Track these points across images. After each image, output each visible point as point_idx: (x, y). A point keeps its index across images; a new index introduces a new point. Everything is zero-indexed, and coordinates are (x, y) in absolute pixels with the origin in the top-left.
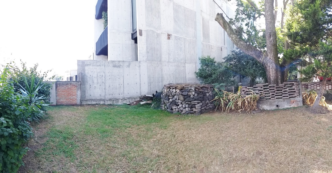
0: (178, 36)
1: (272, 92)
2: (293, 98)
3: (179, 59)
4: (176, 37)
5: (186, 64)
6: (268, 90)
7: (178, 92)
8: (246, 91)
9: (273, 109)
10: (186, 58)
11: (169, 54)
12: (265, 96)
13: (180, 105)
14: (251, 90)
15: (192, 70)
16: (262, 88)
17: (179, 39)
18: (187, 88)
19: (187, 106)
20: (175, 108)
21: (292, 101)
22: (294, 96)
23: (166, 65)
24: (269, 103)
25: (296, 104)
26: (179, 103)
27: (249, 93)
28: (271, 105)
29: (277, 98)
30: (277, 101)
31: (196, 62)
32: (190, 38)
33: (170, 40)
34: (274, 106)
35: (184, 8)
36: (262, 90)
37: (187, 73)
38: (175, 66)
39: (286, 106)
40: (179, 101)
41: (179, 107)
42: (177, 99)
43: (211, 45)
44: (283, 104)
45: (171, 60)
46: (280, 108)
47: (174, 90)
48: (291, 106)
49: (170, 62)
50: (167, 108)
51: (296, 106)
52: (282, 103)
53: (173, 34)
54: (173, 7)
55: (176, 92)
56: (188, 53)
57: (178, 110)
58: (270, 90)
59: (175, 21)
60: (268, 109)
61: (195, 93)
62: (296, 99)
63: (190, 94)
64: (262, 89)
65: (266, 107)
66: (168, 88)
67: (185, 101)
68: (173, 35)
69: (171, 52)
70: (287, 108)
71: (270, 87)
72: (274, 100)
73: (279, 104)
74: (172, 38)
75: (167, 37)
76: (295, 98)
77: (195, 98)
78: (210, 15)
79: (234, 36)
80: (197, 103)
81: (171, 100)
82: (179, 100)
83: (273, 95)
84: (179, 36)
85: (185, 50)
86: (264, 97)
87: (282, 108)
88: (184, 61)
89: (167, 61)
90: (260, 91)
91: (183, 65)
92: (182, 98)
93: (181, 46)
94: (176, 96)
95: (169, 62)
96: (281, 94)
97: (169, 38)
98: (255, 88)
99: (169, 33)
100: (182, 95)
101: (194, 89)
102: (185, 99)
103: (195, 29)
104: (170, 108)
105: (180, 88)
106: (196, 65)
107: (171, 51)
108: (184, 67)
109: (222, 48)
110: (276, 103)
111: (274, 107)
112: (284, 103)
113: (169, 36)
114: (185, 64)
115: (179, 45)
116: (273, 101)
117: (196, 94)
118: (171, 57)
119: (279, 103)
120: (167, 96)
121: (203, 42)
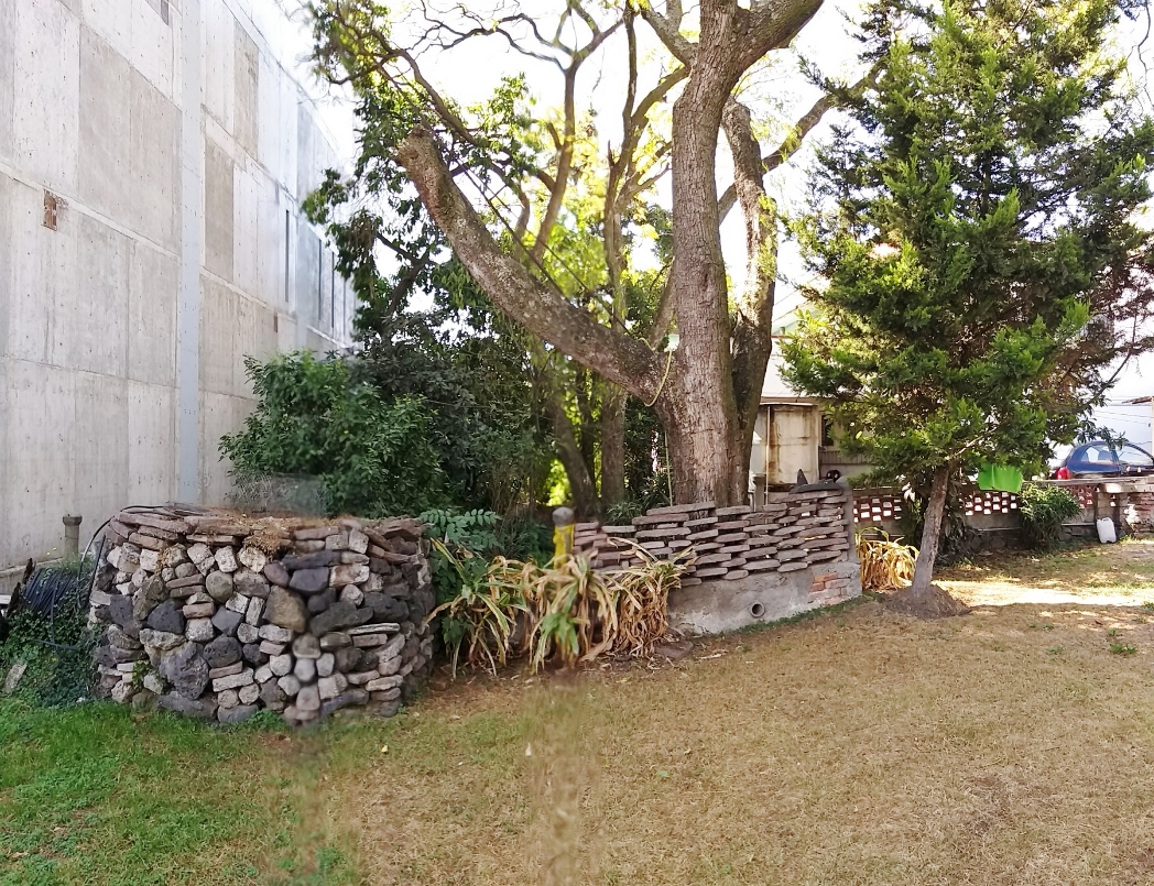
0: (98, 217)
1: (728, 544)
2: (824, 565)
3: (100, 353)
4: (85, 220)
5: (131, 383)
6: (714, 533)
7: (256, 568)
8: (602, 544)
9: (735, 627)
10: (131, 349)
11: (50, 317)
12: (699, 567)
13: (279, 663)
14: (628, 541)
15: (154, 423)
16: (680, 524)
17: (103, 237)
18: (320, 544)
19: (327, 662)
20: (233, 681)
21: (820, 578)
22: (828, 555)
23: (28, 384)
24: (715, 600)
25: (837, 592)
26: (265, 647)
27: (617, 555)
28: (726, 605)
29: (751, 572)
30: (755, 588)
31: (175, 381)
32: (153, 246)
33: (58, 233)
34: (738, 611)
35: (132, 68)
36: (683, 538)
37: (133, 441)
38: (76, 392)
39: (795, 607)
40: (271, 632)
41: (263, 674)
42: (253, 616)
43: (239, 296)
44: (782, 597)
45: (59, 356)
46: (768, 618)
47: (225, 558)
48: (818, 603)
49: (52, 366)
50: (168, 687)
51: (834, 601)
52: (778, 593)
53: (72, 204)
54: (77, 48)
55: (241, 567)
56: (141, 326)
57: (255, 696)
58: (722, 532)
59: (86, 131)
60: (714, 631)
61: (371, 571)
62: (835, 567)
63: (345, 577)
64: (685, 531)
65: (701, 620)
66: (172, 543)
67: (317, 627)
68: (76, 207)
69: (58, 303)
70: (802, 616)
71: (722, 519)
72: (741, 584)
73: (764, 598)
74: (69, 222)
75: (38, 211)
76: (829, 565)
77: (371, 602)
78: (236, 138)
79: (500, 261)
80: (385, 637)
81: (197, 629)
82: (263, 622)
83: (735, 555)
84: (104, 220)
85: (127, 306)
86: (694, 569)
87: (777, 618)
88: (123, 370)
89: (39, 356)
90: (671, 544)
91: (118, 391)
92: (290, 611)
93: (111, 281)
94: (241, 601)
95: (45, 364)
96: (773, 550)
97: (51, 222)
98: (648, 527)
99: (56, 193)
100: (287, 587)
101: (363, 549)
102: (310, 616)
103: (177, 202)
104: (197, 687)
105: (272, 545)
106: (172, 398)
107: (59, 300)
108: (122, 400)
109: (276, 318)
110: (750, 595)
111: (742, 618)
112: (787, 590)
113: (53, 209)
114: (125, 387)
115: (102, 273)
116: (734, 586)
117: (373, 575)
118: (58, 338)
119: (765, 593)
120: (167, 602)
121: (205, 273)
